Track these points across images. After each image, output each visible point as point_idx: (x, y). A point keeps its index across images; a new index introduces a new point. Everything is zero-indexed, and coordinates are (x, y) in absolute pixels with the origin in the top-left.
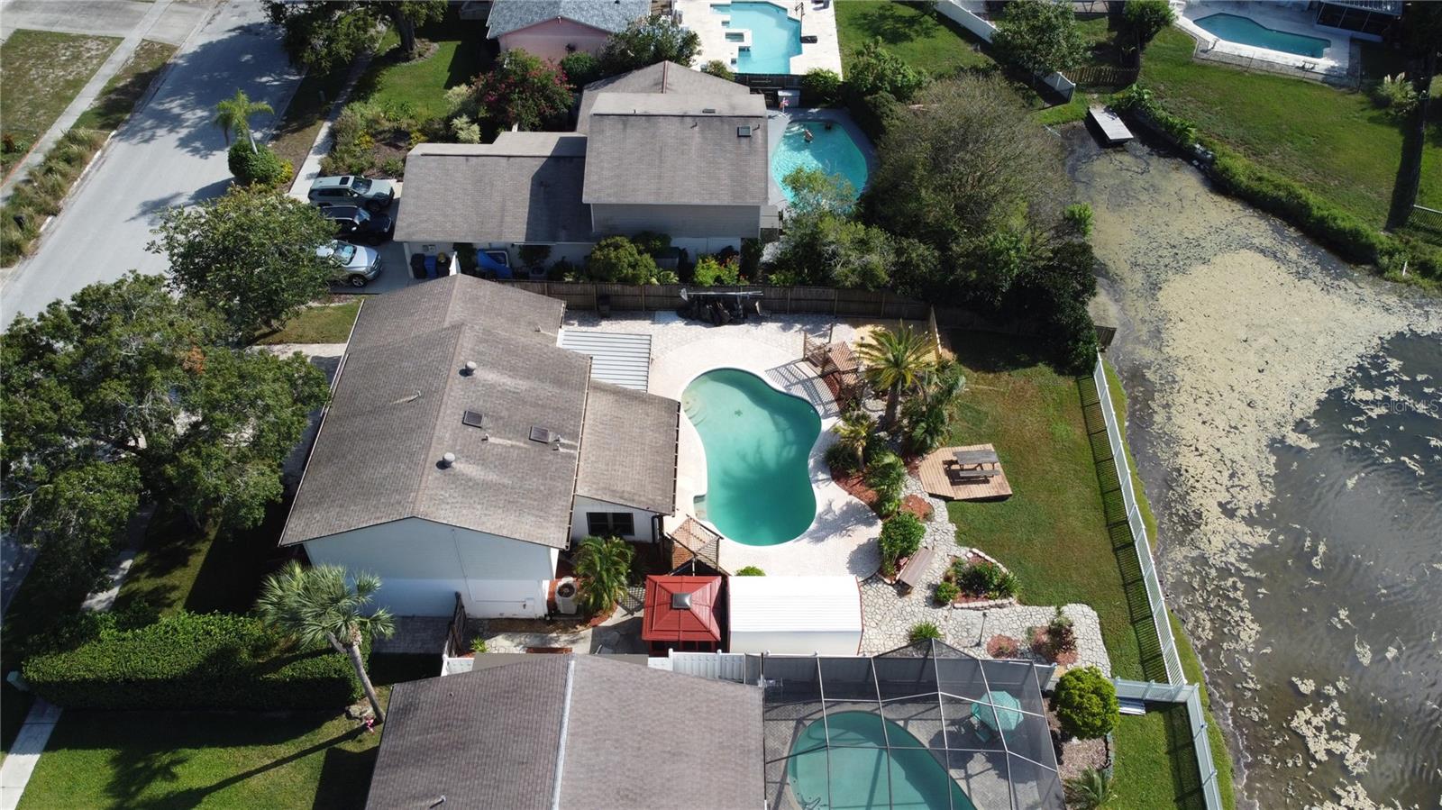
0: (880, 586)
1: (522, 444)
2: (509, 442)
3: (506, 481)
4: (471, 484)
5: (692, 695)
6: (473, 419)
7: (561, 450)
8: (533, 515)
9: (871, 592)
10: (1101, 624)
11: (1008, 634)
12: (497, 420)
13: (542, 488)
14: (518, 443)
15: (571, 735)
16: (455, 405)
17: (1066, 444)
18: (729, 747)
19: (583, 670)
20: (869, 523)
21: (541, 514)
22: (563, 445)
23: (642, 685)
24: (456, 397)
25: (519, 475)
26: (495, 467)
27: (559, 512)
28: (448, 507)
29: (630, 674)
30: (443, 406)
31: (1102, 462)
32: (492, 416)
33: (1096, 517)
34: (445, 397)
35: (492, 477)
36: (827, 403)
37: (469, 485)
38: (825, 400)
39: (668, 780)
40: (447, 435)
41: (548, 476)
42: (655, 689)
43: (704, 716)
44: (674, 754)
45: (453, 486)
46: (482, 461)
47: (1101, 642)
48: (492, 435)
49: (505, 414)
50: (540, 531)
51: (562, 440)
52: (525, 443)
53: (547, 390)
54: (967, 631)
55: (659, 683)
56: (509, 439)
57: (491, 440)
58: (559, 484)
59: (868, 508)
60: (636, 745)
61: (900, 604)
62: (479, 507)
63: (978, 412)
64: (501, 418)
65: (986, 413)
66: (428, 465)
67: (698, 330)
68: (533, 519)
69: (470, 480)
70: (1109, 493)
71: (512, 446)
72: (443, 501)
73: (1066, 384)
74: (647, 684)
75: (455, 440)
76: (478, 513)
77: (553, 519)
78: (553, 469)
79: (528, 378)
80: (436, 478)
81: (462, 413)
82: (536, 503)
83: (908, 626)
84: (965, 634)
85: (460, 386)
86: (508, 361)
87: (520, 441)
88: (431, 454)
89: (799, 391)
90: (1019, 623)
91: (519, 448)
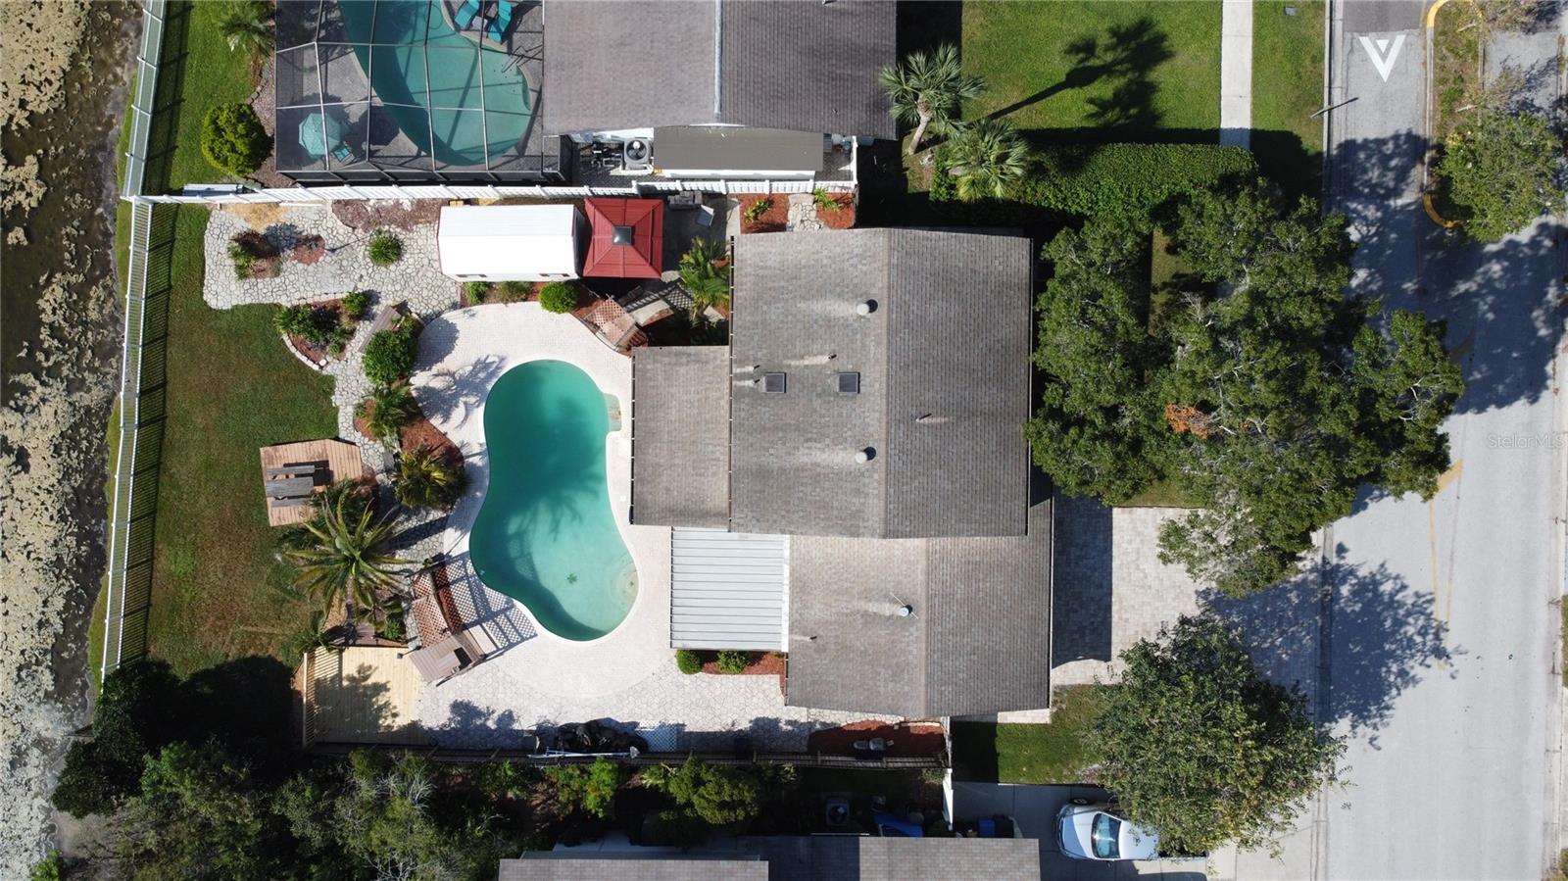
0: (424, 312)
1: (793, 363)
2: (806, 362)
3: (802, 305)
4: (838, 290)
5: (607, 109)
6: (850, 383)
7: (751, 369)
8: (770, 268)
9: (434, 303)
10: (202, 285)
11: (300, 266)
12: (824, 391)
13: (765, 308)
14: (797, 363)
15: (711, 38)
16: (872, 399)
17: (181, 541)
18: (574, 65)
19: (706, 107)
20: (427, 391)
21: (761, 272)
22: (748, 376)
23: (652, 107)
24: (872, 411)
25: (790, 317)
26: (816, 322)
27: (745, 280)
28: (856, 251)
29: (663, 114)
30: (884, 391)
31: (147, 514)
32: (829, 395)
33: (175, 433)
34: (884, 407)
35: (817, 307)
36: (461, 579)
37: (841, 289)
38: (464, 584)
39: (626, 19)
40: (872, 351)
41: (760, 326)
42: (640, 105)
43: (596, 91)
44: (622, 44)
45: (855, 281)
46: (830, 323)
47: (208, 262)
48: (824, 367)
49: (817, 403)
50: (762, 249)
51: (750, 383)
52: (789, 366)
53: (773, 459)
54: (341, 266)
55: (637, 113)
56: (807, 366)
57: (825, 359)
58: (748, 318)
59: (426, 413)
60: (655, 44)
61: (406, 293)
62: (825, 261)
63: (278, 585)
64: (819, 396)
65: (268, 583)
66: (886, 302)
67: (622, 716)
68: (769, 263)
69: (839, 295)
70: (151, 467)
71: (802, 357)
72: (862, 256)
73: (159, 650)
74: (648, 108)
75: (864, 346)
76: (825, 253)
77: (749, 269)
78: (756, 337)
79: (797, 469)
80: (874, 285)
81: (862, 389)
82: (770, 285)
83: (402, 265)
84: (345, 263)
85: (871, 429)
86: (823, 490)
87: (797, 367)
88: (885, 318)
89: (496, 599)
90: (287, 283)
91: (794, 357)
